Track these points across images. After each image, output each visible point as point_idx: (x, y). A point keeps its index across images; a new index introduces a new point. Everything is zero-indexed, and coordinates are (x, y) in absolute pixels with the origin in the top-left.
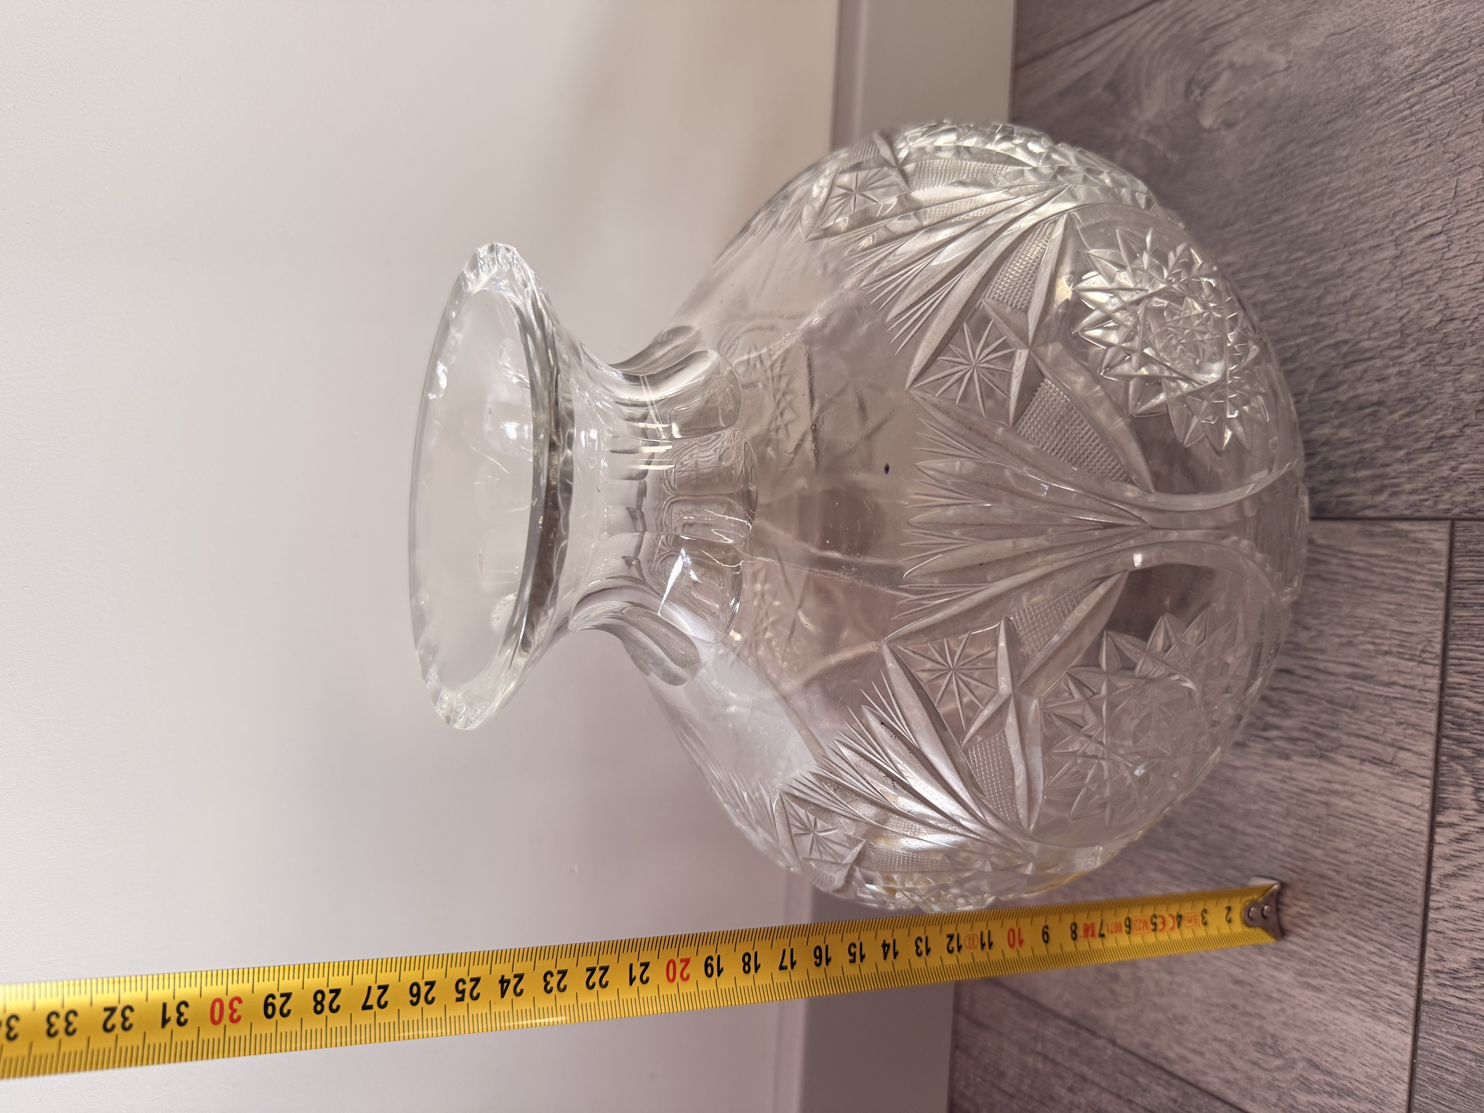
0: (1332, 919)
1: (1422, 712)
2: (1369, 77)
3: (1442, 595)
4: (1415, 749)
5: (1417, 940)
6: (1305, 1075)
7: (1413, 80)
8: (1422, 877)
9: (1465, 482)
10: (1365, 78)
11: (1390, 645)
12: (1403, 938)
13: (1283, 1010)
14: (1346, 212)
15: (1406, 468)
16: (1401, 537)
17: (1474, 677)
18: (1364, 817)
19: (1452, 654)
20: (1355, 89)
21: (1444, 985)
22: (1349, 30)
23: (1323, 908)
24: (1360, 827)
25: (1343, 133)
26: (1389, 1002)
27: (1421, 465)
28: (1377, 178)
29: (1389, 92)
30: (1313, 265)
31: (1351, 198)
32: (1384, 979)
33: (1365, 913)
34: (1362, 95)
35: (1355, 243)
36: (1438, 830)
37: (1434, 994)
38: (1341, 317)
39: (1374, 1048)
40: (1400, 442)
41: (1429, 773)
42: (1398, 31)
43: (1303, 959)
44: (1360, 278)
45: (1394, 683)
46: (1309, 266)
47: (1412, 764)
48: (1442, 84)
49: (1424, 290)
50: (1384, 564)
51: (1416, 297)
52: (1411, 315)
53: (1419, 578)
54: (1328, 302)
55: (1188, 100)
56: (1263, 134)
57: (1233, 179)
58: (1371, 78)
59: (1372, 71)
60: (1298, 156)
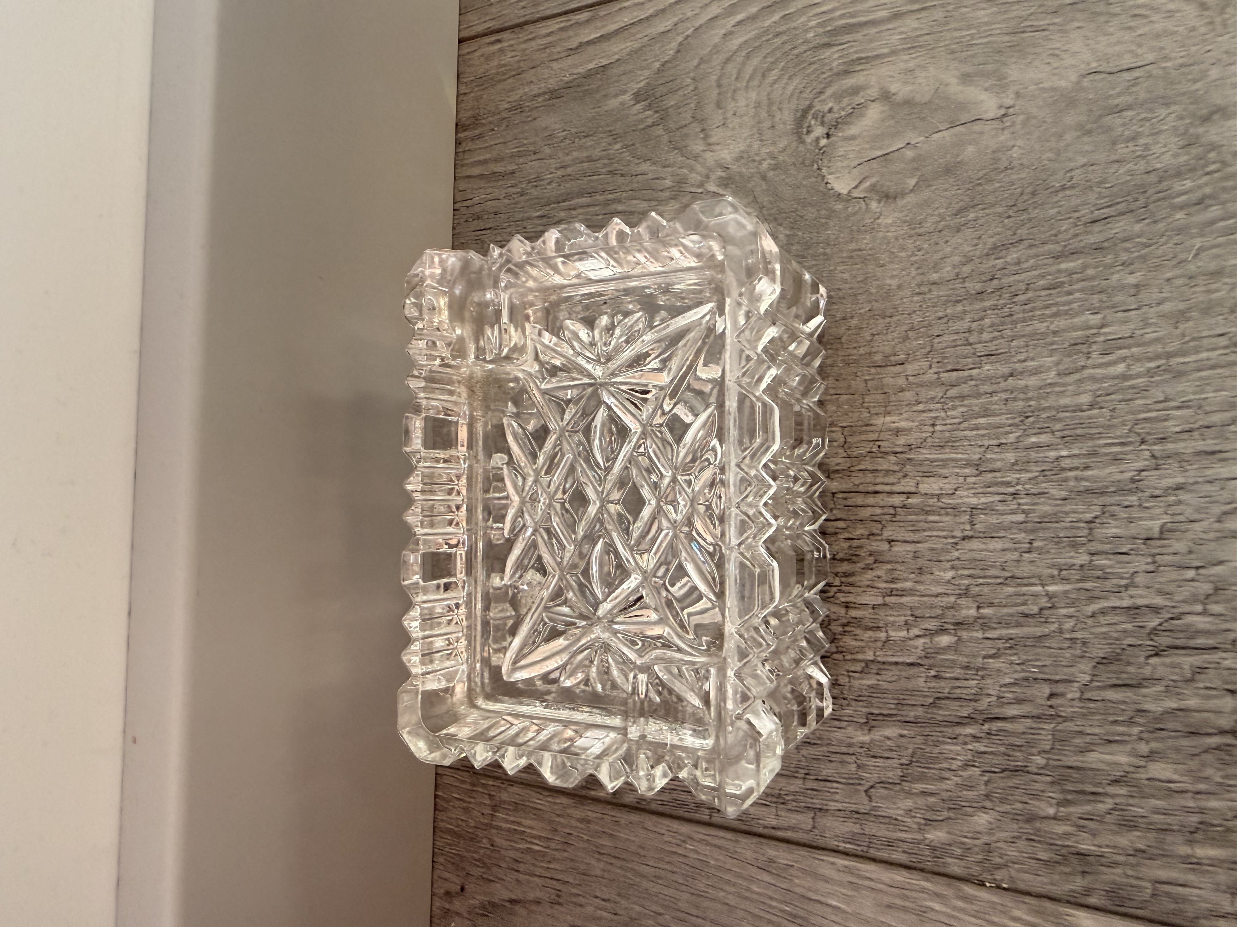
2: (1176, 155)
10: (1168, 155)
14: (1141, 382)
20: (1148, 172)
22: (1128, 69)
25: (1127, 245)
28: (1204, 334)
30: (1073, 462)
31: (1150, 359)
34: (1164, 185)
35: (1164, 440)
38: (1141, 563)
44: (1180, 502)
46: (1066, 463)
54: (1113, 531)
55: (803, 142)
56: (959, 220)
57: (899, 287)
58: (1182, 159)
59: (1183, 147)
60: (1031, 269)
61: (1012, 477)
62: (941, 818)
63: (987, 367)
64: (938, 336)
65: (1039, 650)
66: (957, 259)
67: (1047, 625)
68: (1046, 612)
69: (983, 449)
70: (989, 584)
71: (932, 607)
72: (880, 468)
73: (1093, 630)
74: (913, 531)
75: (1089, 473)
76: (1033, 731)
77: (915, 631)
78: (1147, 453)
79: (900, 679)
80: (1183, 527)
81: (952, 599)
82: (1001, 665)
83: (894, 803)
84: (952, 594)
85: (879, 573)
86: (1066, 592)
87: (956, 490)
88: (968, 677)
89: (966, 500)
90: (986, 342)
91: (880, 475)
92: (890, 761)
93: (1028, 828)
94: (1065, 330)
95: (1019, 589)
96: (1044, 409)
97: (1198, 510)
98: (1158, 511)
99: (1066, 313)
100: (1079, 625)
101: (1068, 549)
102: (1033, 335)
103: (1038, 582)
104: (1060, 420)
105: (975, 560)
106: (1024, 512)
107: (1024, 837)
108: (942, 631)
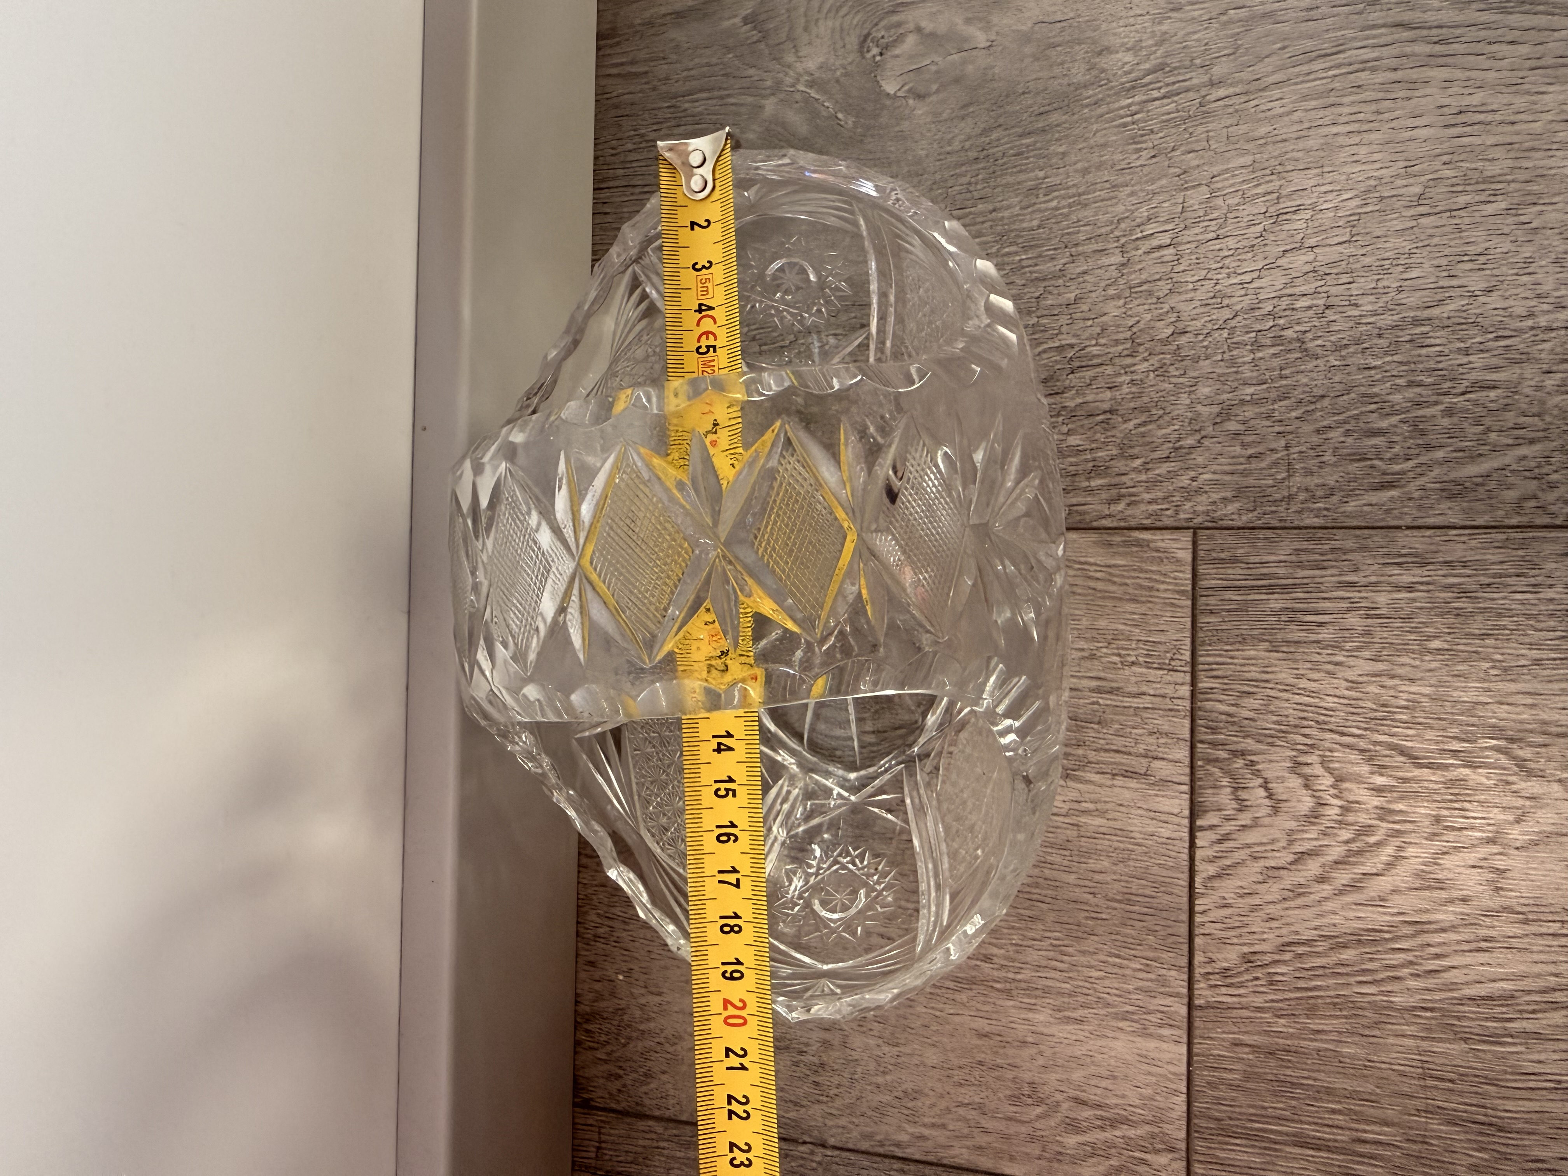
0: (1091, 943)
1: (1175, 719)
2: (1084, 75)
3: (1189, 603)
4: (1170, 757)
5: (1185, 947)
6: (1073, 1115)
7: (1133, 88)
8: (1186, 884)
9: (1206, 492)
10: (1080, 75)
11: (1136, 656)
12: (1170, 949)
13: (1041, 1053)
14: (1065, 211)
15: (1143, 477)
16: (1142, 546)
17: (1226, 681)
18: (1119, 832)
19: (1201, 659)
20: (1068, 85)
21: (1216, 986)
22: (1059, 22)
23: (1080, 934)
24: (1116, 844)
25: (1059, 128)
26: (1159, 1015)
27: (1159, 475)
28: (1098, 181)
29: (1109, 96)
30: (1030, 262)
31: (1070, 197)
32: (1153, 994)
33: (1129, 931)
34: (1077, 93)
35: (1077, 245)
36: (1198, 834)
37: (1205, 997)
38: (1064, 319)
39: (1145, 1067)
40: (1136, 451)
41: (1187, 779)
42: (1115, 34)
43: (1061, 994)
44: (1085, 281)
45: (1144, 694)
46: (1024, 263)
47: (1168, 772)
48: (1164, 97)
49: (1154, 300)
50: (1125, 573)
51: (1146, 307)
52: (1141, 325)
53: (1162, 587)
54: (1050, 302)
55: (863, 57)
56: (963, 112)
57: (927, 156)
58: (1088, 77)
59: (1088, 70)
60: (1006, 143)
63: (980, 206)
66: (962, 137)
78: (1068, 254)
80: (1086, 295)
94: (1024, 181)
96: (1012, 231)
97: (1094, 285)
98: (1073, 287)
99: (1025, 171)
102: (1007, 185)
104: (1022, 237)
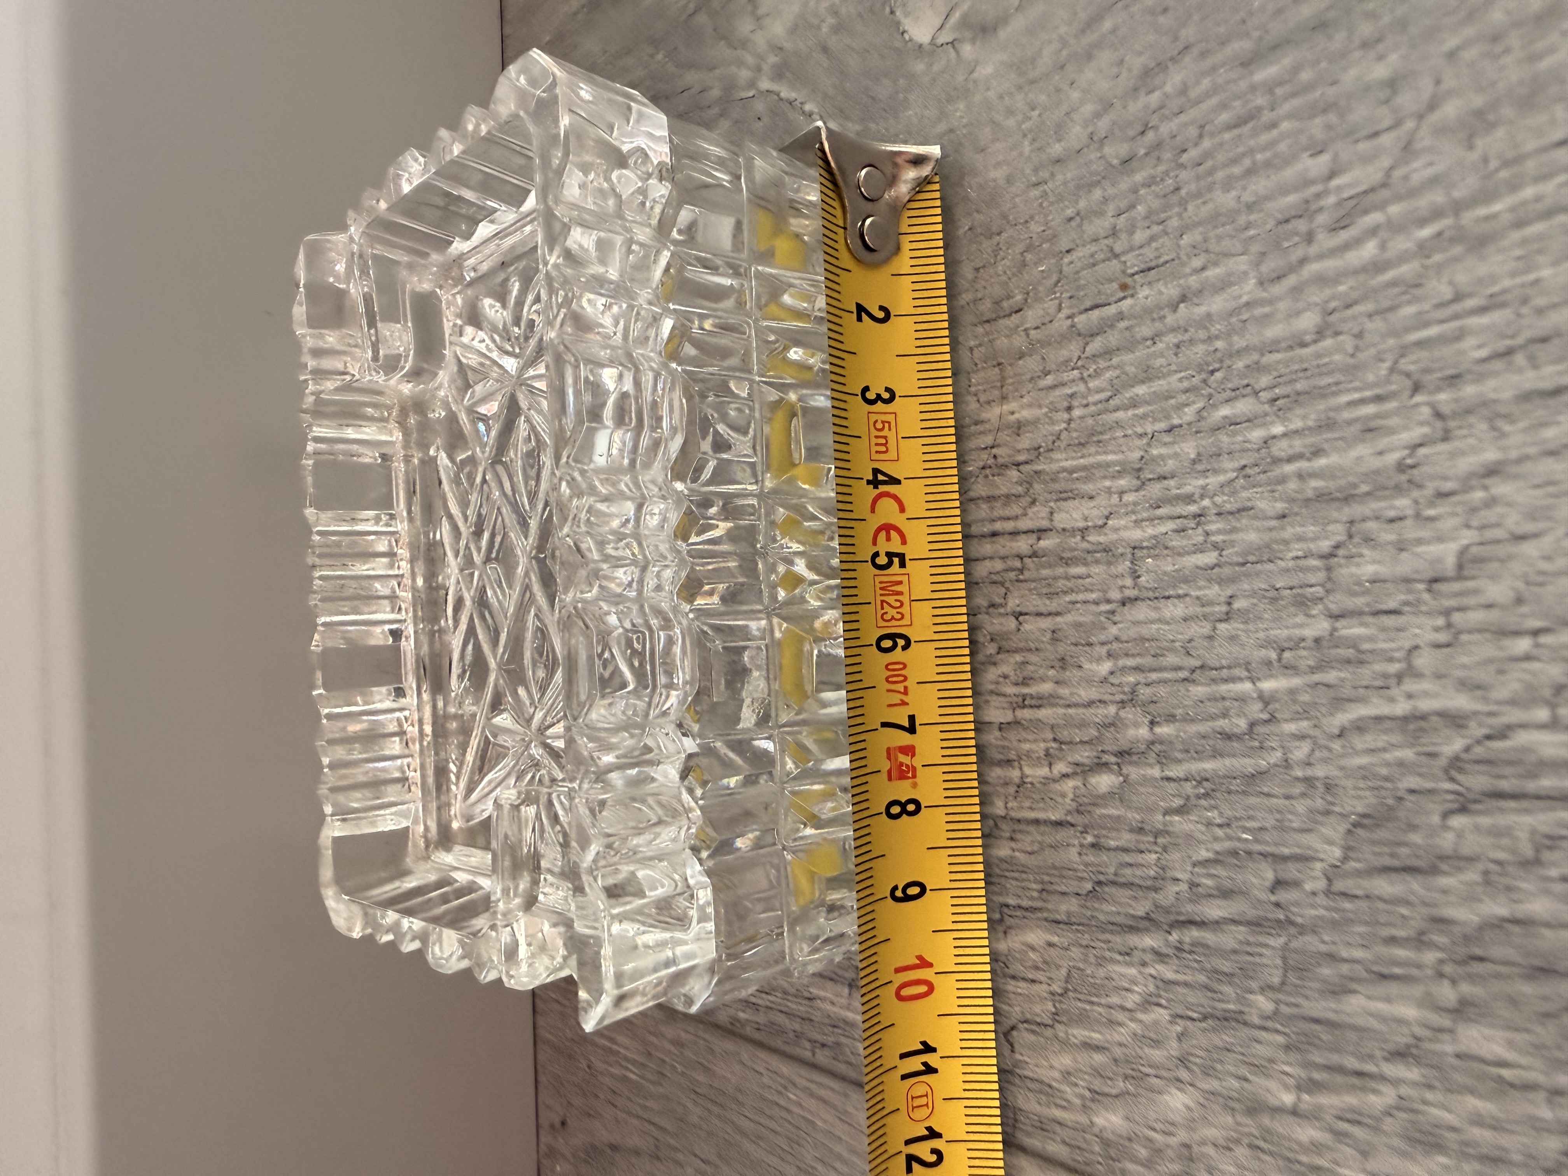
61: (1193, 485)
62: (1114, 1092)
63: (1145, 292)
64: (1068, 252)
65: (1253, 800)
66: (1088, 109)
67: (1265, 754)
68: (1261, 729)
69: (1145, 441)
70: (1165, 681)
71: (1083, 725)
72: (997, 492)
73: (1343, 762)
74: (1050, 596)
75: (1322, 462)
76: (1249, 949)
77: (1061, 767)
78: (1426, 411)
79: (1042, 849)
80: (1501, 551)
81: (1112, 709)
82: (1191, 826)
83: (1047, 1060)
84: (1112, 702)
85: (1005, 669)
86: (1292, 692)
87: (1107, 518)
88: (1142, 847)
89: (1125, 534)
90: (1141, 247)
91: (998, 504)
92: (1037, 987)
93: (1250, 1125)
94: (1268, 198)
95: (1214, 688)
96: (1239, 352)
97: (1531, 515)
98: (1448, 524)
99: (1268, 164)
100: (1318, 754)
101: (1292, 609)
103: (1245, 674)
104: (1267, 369)
105: (1143, 639)
106: (1216, 546)
107: (1246, 1141)
108: (1100, 766)
